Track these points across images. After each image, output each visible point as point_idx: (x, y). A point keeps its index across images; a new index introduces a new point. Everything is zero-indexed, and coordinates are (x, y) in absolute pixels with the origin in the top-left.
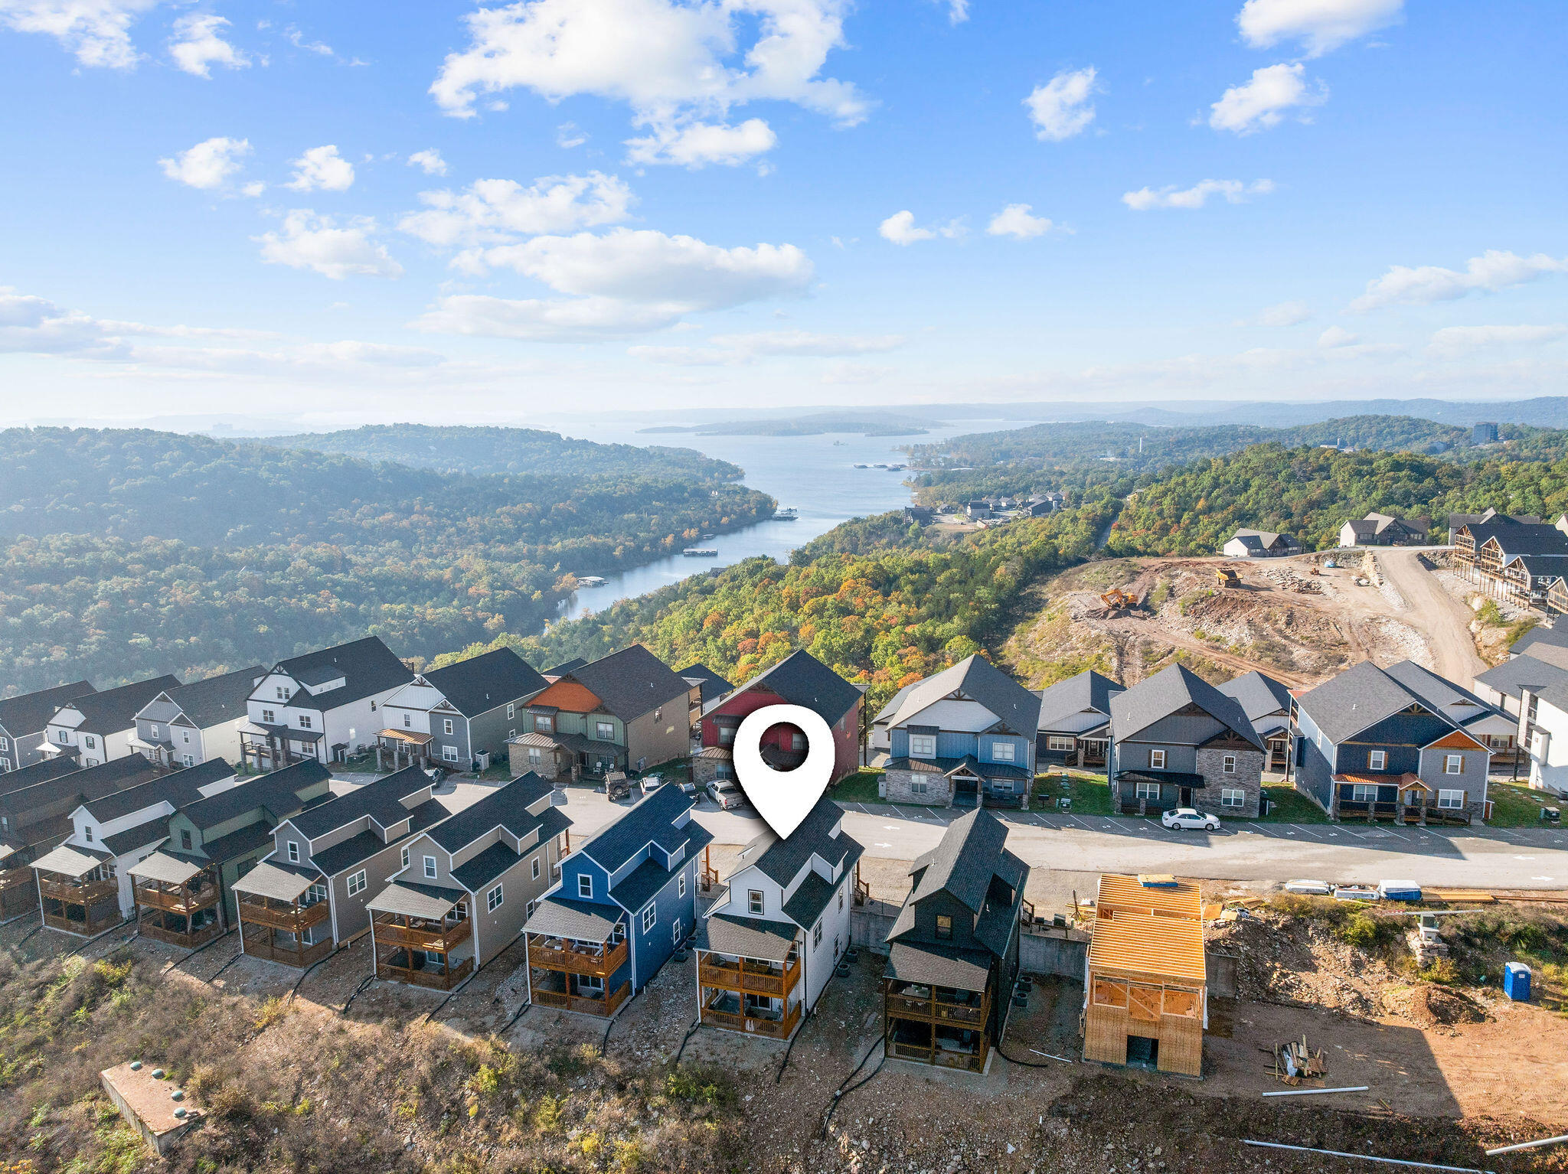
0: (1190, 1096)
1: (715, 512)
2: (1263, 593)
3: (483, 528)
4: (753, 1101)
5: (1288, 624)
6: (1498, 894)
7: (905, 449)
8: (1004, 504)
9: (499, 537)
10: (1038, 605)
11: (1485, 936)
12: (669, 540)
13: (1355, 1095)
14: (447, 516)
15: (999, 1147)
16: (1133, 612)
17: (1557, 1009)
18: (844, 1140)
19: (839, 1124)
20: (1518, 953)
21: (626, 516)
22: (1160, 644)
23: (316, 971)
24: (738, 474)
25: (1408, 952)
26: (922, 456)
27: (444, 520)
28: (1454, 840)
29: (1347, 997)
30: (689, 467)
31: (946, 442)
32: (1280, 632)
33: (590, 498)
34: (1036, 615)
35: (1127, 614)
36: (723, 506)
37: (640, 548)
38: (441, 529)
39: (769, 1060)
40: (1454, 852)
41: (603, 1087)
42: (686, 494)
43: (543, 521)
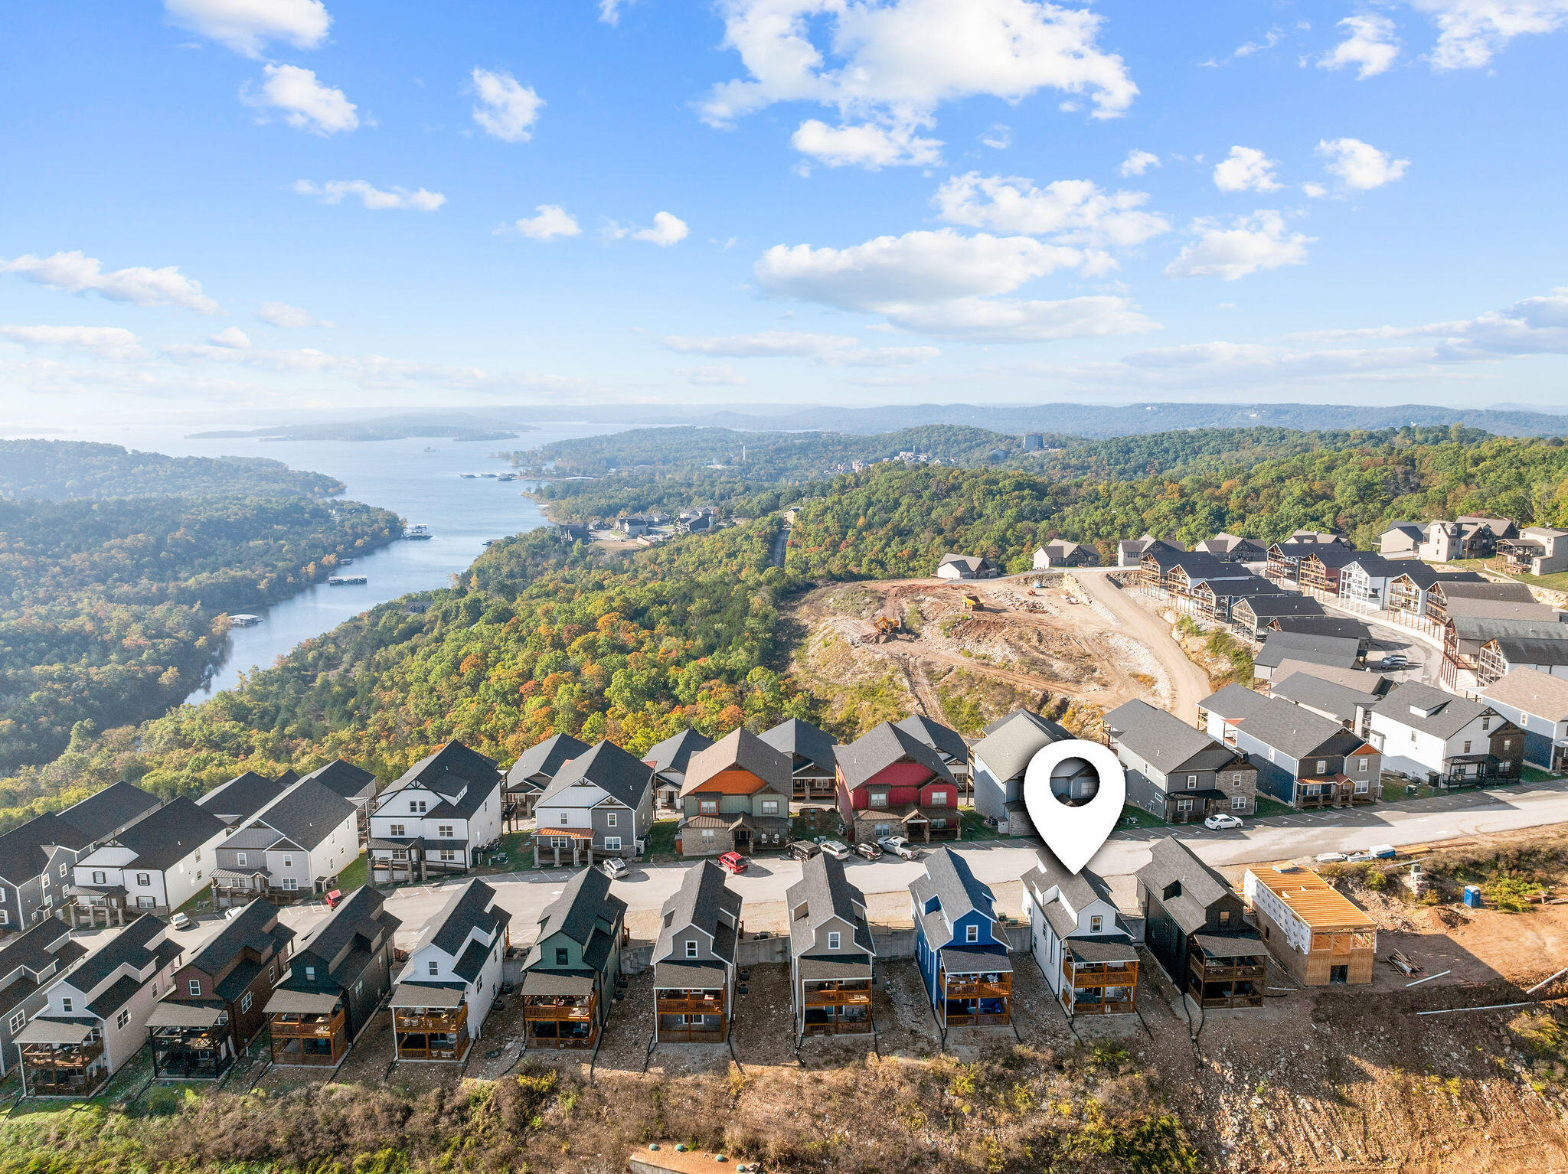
0: (1379, 995)
1: (346, 534)
2: (1003, 614)
3: (93, 566)
4: (1146, 1056)
5: (1040, 641)
6: (1431, 845)
7: (506, 457)
8: (656, 520)
9: (116, 575)
10: (801, 632)
11: (1439, 872)
12: (311, 568)
13: (1446, 976)
14: (44, 553)
15: (1300, 1048)
16: (899, 636)
17: (1496, 909)
18: (1216, 1065)
19: (1207, 1056)
20: (1458, 880)
21: (251, 544)
22: (939, 664)
23: (733, 1039)
24: (339, 488)
25: (1408, 890)
26: (531, 463)
27: (42, 558)
28: (1376, 814)
29: (1399, 922)
30: (284, 482)
31: (544, 447)
32: (1036, 648)
33: (203, 524)
34: (804, 641)
35: (895, 638)
36: (353, 527)
37: (281, 579)
38: (41, 569)
39: (1135, 1028)
40: (1382, 823)
41: (1046, 1070)
42: (306, 515)
43: (163, 554)
